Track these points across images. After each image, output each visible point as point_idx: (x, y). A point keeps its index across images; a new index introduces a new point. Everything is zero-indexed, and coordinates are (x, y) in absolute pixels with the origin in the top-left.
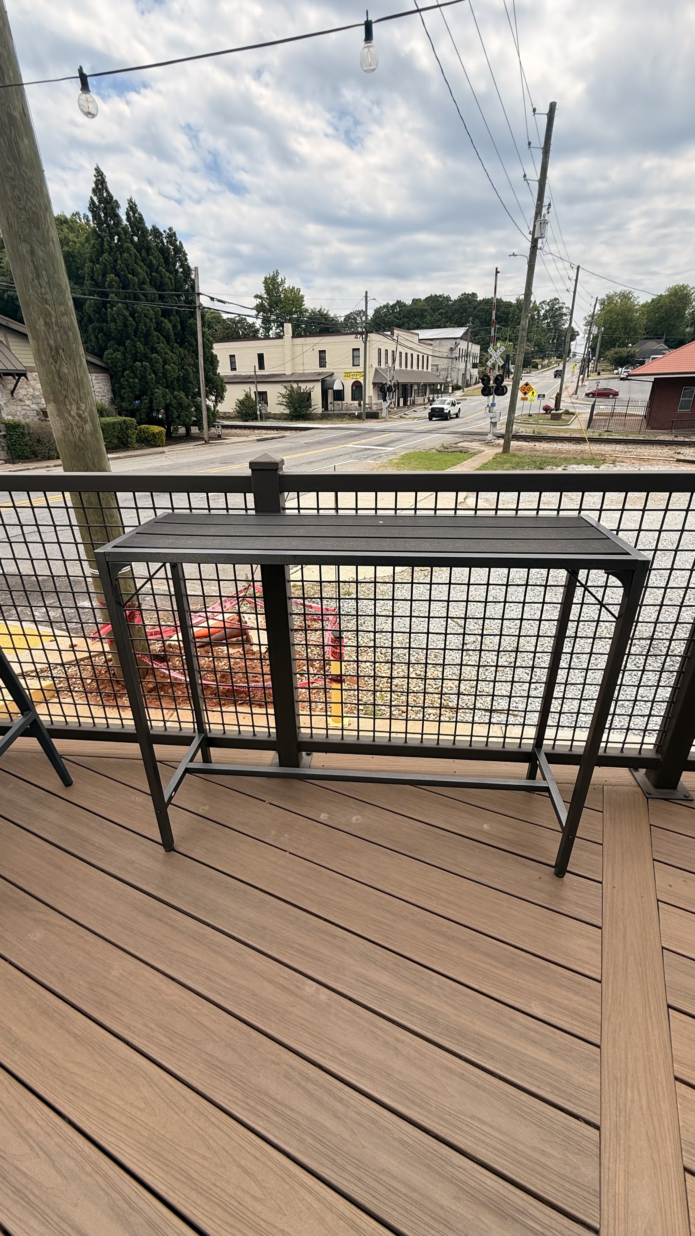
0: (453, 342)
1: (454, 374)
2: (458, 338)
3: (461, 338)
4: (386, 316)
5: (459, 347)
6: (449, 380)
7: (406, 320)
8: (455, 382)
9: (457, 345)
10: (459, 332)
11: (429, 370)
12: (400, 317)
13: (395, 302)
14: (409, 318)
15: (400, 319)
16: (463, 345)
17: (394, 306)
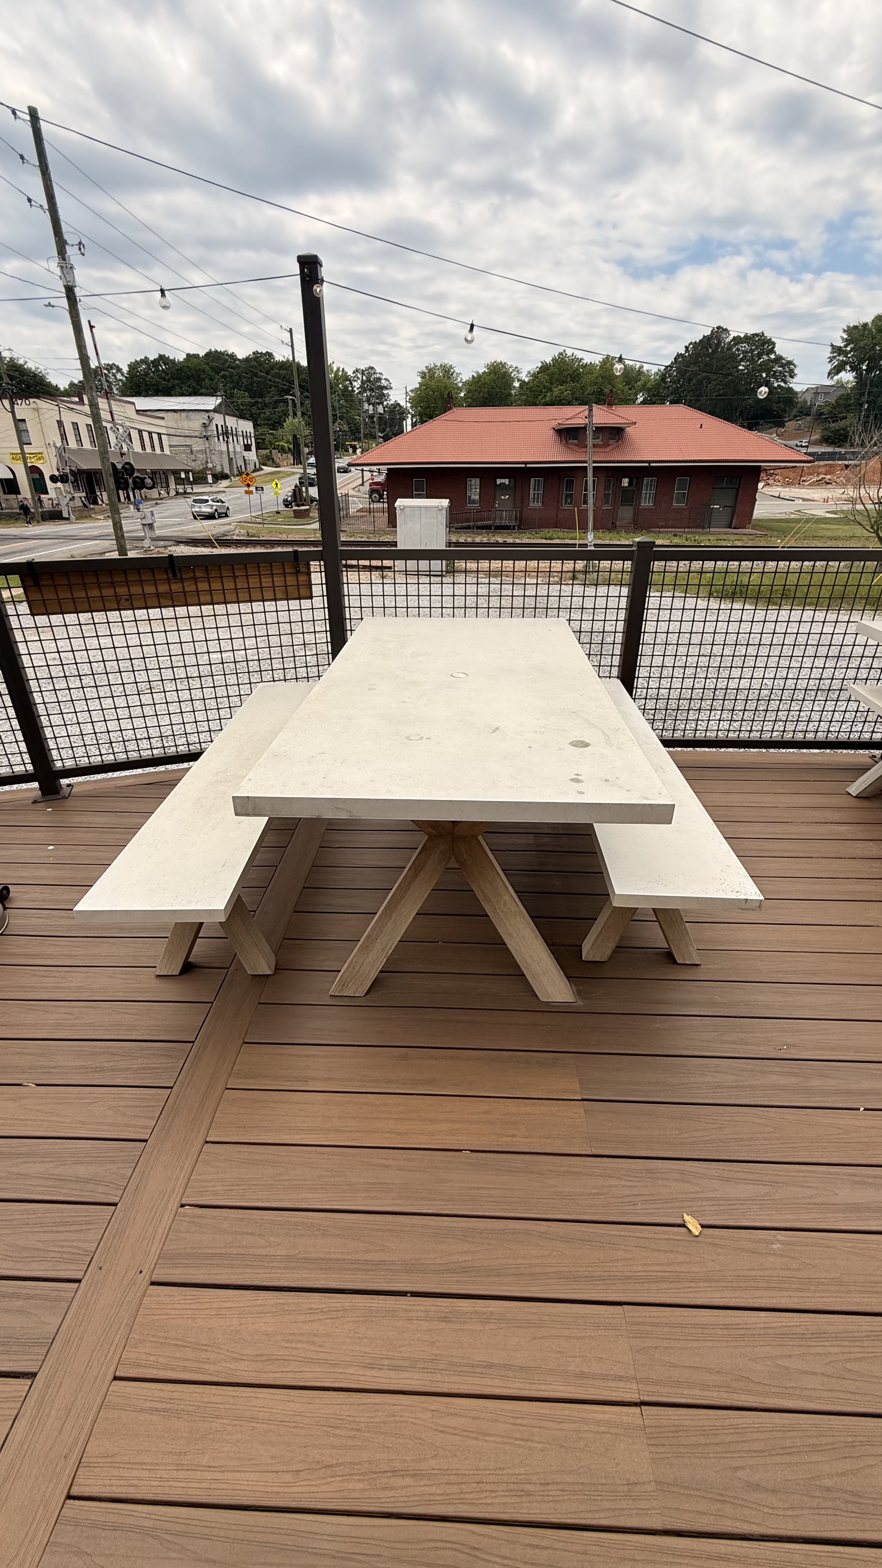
0: (206, 415)
1: (215, 458)
2: (211, 410)
3: (215, 411)
4: (146, 374)
5: (214, 422)
6: (210, 465)
7: (176, 382)
8: (219, 469)
9: (210, 420)
10: (211, 403)
11: (167, 451)
12: (167, 378)
13: (156, 356)
14: (180, 379)
15: (168, 381)
16: (218, 419)
17: (156, 363)
